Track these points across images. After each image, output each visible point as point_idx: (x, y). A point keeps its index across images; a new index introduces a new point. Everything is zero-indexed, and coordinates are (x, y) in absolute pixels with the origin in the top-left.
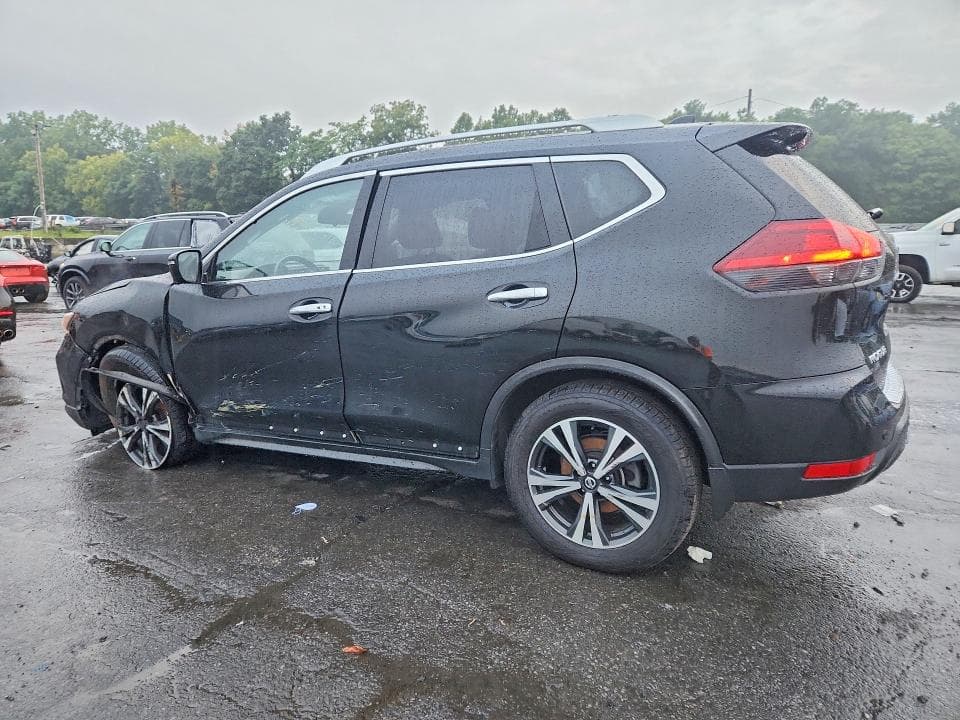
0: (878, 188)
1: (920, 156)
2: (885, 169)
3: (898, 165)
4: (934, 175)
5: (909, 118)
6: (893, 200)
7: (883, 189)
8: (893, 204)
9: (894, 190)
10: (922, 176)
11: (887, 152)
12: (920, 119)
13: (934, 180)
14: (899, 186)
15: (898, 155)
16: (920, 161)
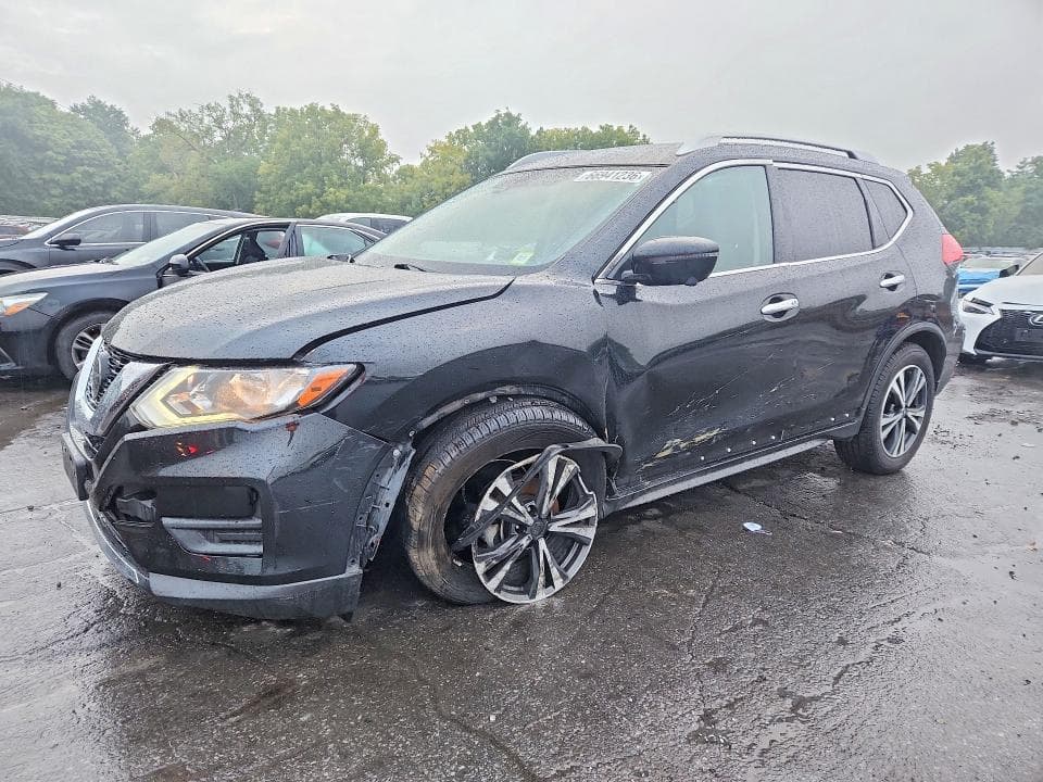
0: (34, 176)
1: (73, 147)
2: (39, 157)
3: (50, 153)
4: (91, 170)
5: (53, 104)
6: (53, 192)
7: (40, 179)
8: (54, 196)
9: (52, 181)
10: (81, 169)
11: (37, 138)
12: (64, 107)
13: (91, 176)
14: (57, 177)
15: (49, 143)
16: (75, 153)
